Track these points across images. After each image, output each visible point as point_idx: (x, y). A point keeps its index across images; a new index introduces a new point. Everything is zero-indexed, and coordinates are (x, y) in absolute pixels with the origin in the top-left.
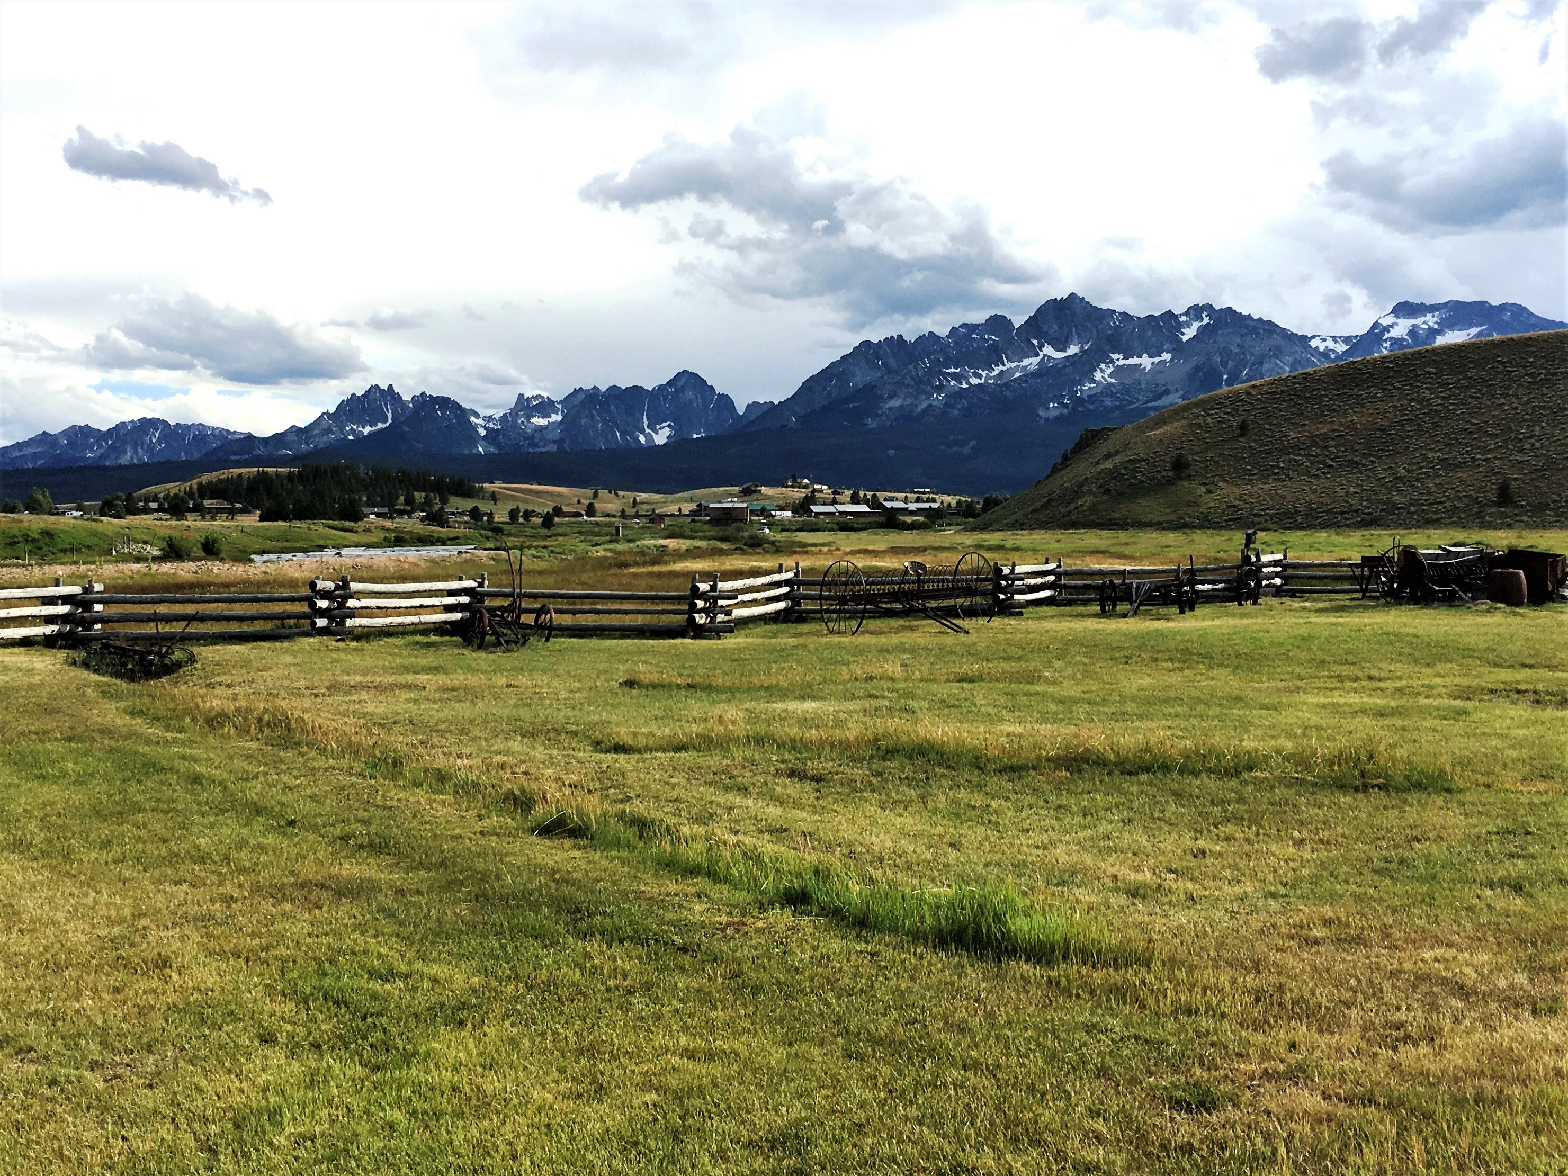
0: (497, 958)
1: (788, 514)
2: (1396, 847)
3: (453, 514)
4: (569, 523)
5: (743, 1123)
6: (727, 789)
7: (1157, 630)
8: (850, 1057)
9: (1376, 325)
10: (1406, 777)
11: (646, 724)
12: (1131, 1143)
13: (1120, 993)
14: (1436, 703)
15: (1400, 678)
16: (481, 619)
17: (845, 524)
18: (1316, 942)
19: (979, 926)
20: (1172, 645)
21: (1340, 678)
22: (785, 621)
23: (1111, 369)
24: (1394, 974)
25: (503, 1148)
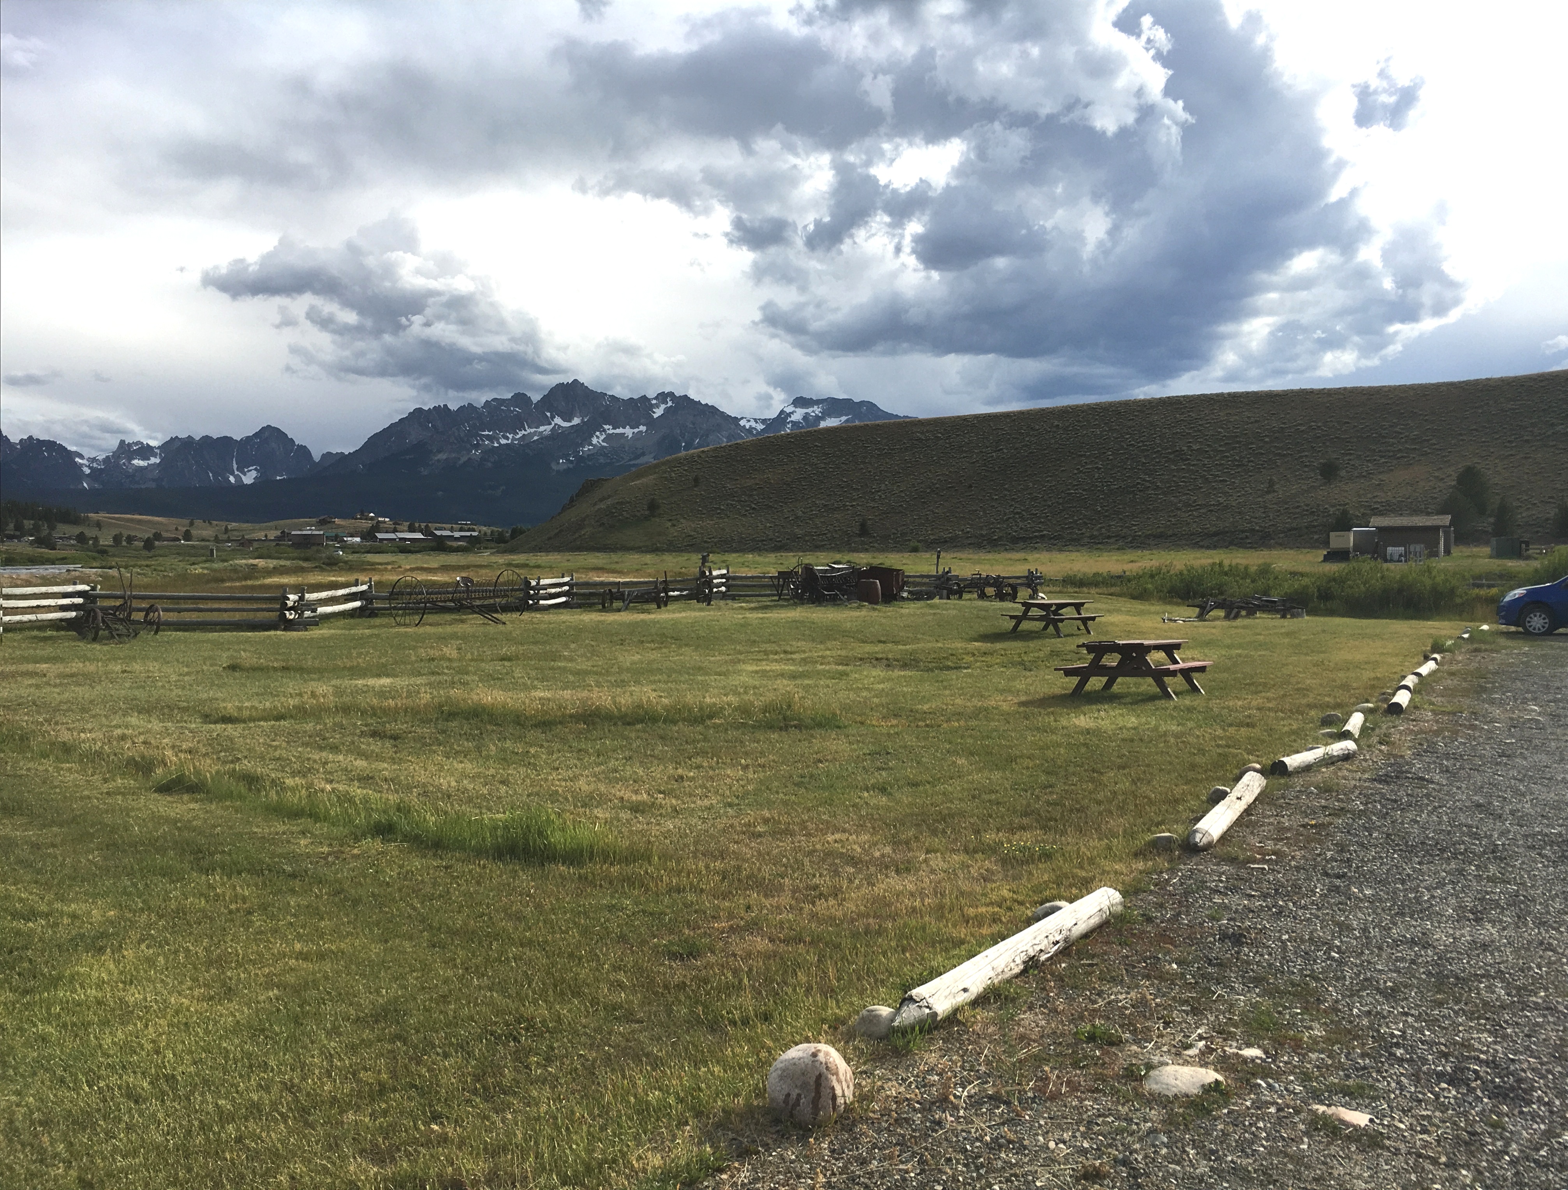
0: (129, 894)
1: (358, 539)
2: (808, 767)
3: (60, 538)
4: (167, 547)
5: (351, 1005)
6: (321, 748)
7: (642, 621)
8: (434, 946)
9: (782, 412)
10: (812, 719)
11: (249, 700)
12: (643, 987)
13: (630, 881)
14: (827, 668)
15: (804, 652)
16: (95, 618)
17: (404, 548)
18: (760, 835)
19: (527, 840)
20: (653, 631)
21: (766, 653)
22: (360, 616)
23: (604, 436)
24: (811, 853)
25: (149, 1046)
